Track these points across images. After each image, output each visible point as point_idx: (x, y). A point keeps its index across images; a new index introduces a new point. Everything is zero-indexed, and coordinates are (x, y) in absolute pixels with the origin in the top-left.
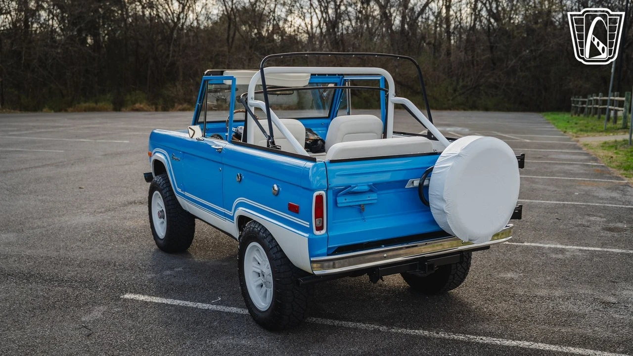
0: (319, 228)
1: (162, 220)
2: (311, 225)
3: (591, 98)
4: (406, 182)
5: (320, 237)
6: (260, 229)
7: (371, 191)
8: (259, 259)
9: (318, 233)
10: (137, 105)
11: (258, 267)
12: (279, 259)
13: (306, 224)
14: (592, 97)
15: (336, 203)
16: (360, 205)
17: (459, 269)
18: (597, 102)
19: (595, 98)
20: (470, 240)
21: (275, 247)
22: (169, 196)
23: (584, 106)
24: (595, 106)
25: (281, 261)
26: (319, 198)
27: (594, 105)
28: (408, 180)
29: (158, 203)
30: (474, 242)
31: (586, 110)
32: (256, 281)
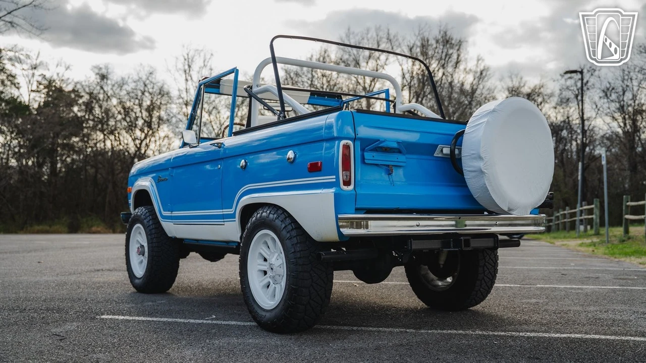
0: (347, 183)
1: (142, 257)
2: (338, 178)
3: (558, 214)
4: (435, 147)
5: (349, 193)
6: (270, 212)
7: (399, 151)
8: (266, 253)
9: (345, 188)
10: (94, 229)
11: (265, 263)
12: (294, 237)
13: (331, 179)
14: (558, 212)
15: (363, 158)
16: (388, 166)
17: (486, 273)
18: (564, 216)
19: (562, 213)
20: (510, 210)
21: (289, 225)
22: (152, 225)
23: (551, 224)
24: (563, 221)
25: (297, 238)
26: (347, 147)
27: (561, 220)
28: (438, 146)
29: (137, 240)
30: (514, 213)
31: (553, 227)
32: (261, 282)
